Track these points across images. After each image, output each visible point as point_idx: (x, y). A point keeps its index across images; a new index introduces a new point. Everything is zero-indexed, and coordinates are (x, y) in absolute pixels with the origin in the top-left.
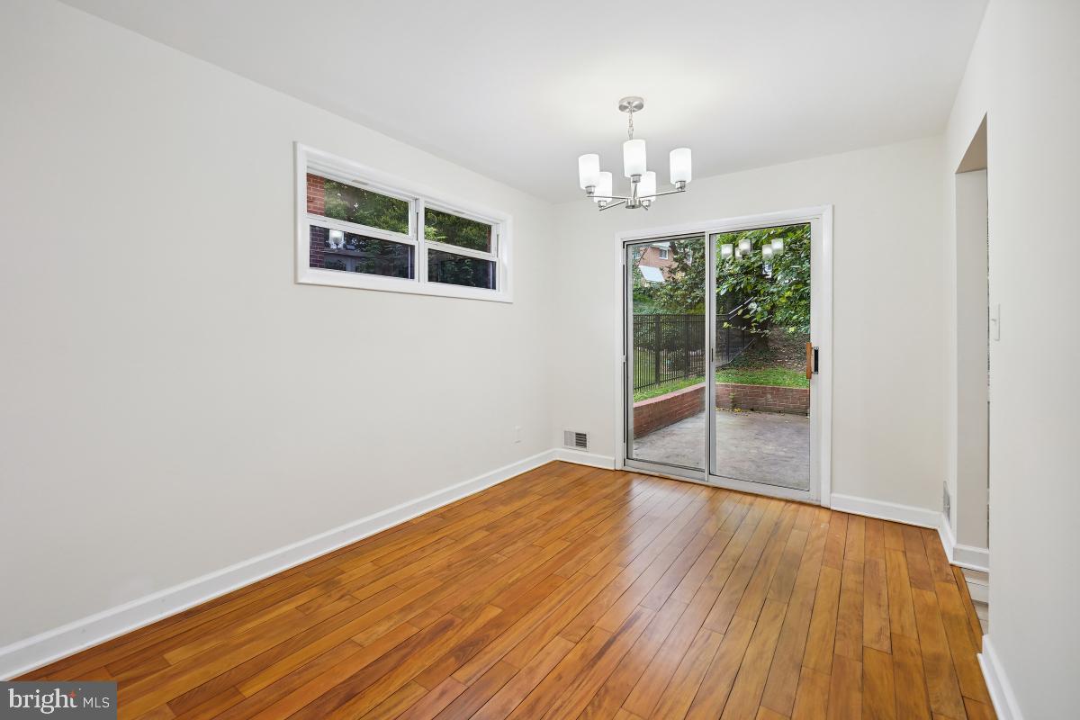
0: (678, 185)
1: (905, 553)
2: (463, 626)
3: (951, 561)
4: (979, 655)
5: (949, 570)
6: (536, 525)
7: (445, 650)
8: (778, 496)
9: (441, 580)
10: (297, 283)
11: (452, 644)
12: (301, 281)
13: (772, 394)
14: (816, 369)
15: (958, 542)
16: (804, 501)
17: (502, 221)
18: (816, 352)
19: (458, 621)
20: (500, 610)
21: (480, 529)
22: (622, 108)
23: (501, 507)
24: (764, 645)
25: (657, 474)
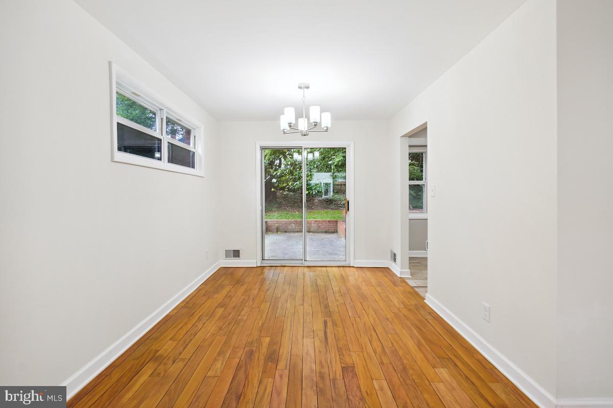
0: (325, 128)
1: (385, 277)
2: (259, 349)
3: (399, 276)
4: (425, 301)
5: (400, 279)
6: (244, 299)
7: (262, 362)
8: (334, 265)
9: (224, 336)
10: (112, 161)
11: (262, 358)
12: (115, 160)
13: (294, 223)
14: (348, 210)
15: (402, 269)
16: (344, 265)
17: (198, 128)
18: (348, 202)
19: (254, 349)
20: (269, 338)
21: (216, 308)
22: (300, 88)
23: (216, 295)
24: (373, 316)
25: (279, 265)
